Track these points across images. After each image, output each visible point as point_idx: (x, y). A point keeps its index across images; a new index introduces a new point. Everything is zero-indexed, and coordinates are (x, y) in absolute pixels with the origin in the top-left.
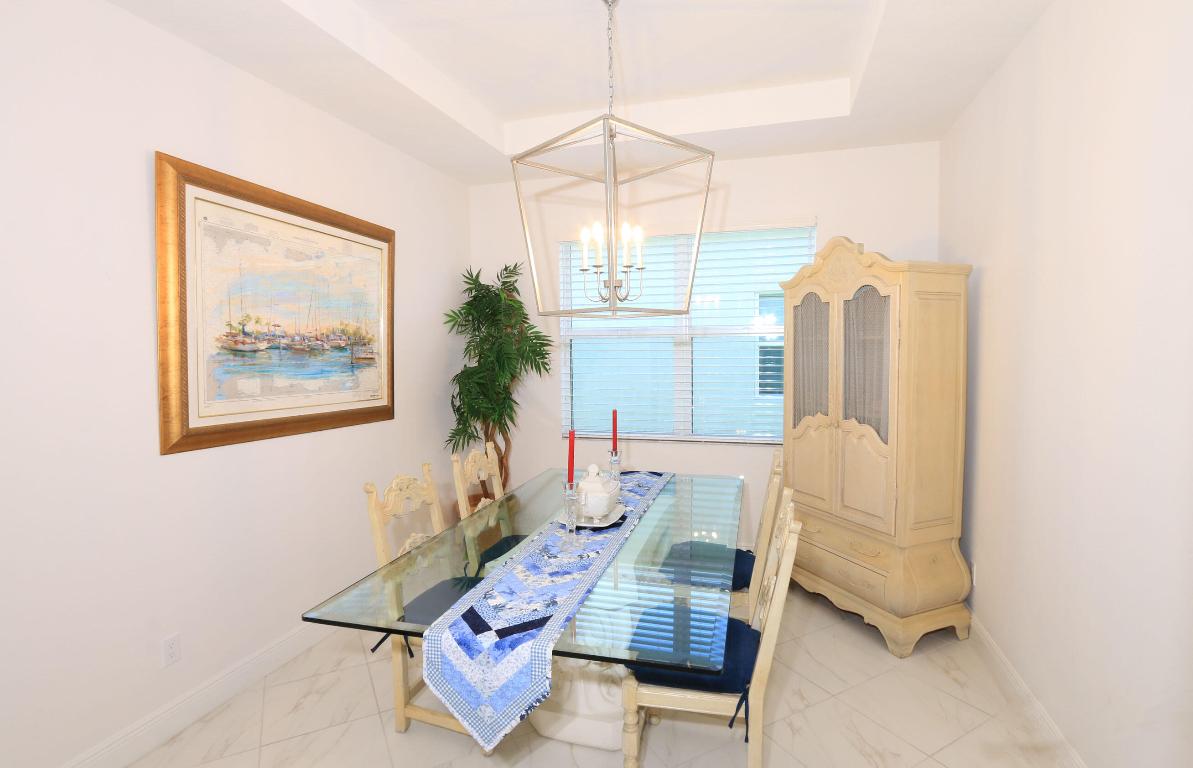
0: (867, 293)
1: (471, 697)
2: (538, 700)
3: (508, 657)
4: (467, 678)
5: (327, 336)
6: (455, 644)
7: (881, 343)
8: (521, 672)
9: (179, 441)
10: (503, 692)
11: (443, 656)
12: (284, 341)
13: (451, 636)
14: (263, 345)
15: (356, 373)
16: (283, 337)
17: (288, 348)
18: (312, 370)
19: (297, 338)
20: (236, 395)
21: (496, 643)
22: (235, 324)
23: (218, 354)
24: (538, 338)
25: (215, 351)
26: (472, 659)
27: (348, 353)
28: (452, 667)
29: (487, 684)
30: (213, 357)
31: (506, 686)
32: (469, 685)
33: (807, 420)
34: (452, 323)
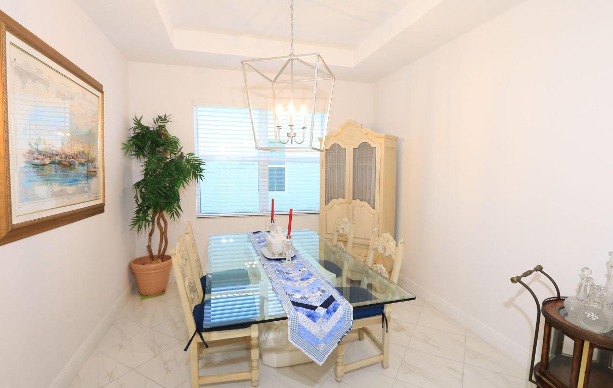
0: (364, 146)
1: (313, 340)
2: (347, 332)
3: (333, 316)
4: (313, 333)
5: (77, 155)
6: (306, 317)
7: (371, 167)
8: (339, 321)
9: (6, 236)
10: (330, 334)
11: (300, 325)
12: (58, 158)
13: (302, 314)
14: (47, 161)
15: (89, 181)
16: (57, 155)
17: (60, 163)
18: (71, 179)
19: (63, 156)
20: (35, 198)
21: (327, 311)
22: (33, 143)
23: (25, 167)
24: (196, 160)
25: (23, 165)
26: (315, 322)
27: (85, 168)
28: (305, 329)
29: (322, 332)
30: (21, 168)
31: (332, 331)
32: (313, 336)
33: (334, 201)
34: (127, 149)
